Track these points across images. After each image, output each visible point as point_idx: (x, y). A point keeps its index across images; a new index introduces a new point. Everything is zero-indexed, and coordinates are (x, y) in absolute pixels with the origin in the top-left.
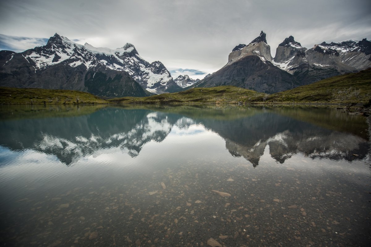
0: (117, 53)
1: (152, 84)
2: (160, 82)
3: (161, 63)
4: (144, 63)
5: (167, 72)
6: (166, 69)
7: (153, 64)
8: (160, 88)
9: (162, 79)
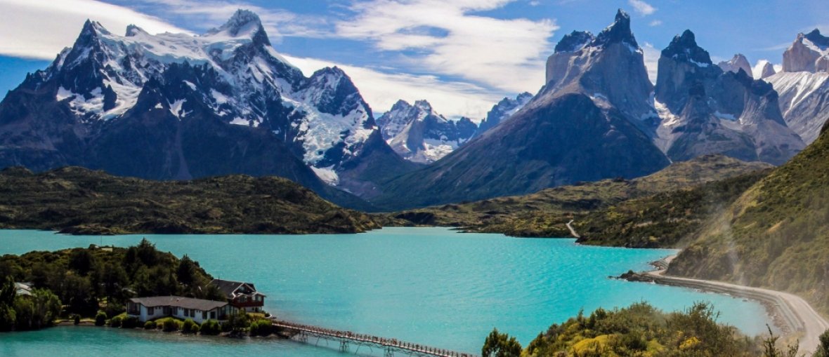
0: (215, 53)
1: (320, 153)
2: (342, 145)
3: (343, 73)
4: (288, 75)
5: (361, 108)
6: (359, 96)
7: (320, 78)
8: (342, 166)
9: (347, 133)
